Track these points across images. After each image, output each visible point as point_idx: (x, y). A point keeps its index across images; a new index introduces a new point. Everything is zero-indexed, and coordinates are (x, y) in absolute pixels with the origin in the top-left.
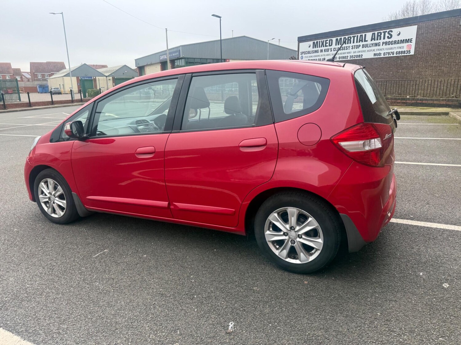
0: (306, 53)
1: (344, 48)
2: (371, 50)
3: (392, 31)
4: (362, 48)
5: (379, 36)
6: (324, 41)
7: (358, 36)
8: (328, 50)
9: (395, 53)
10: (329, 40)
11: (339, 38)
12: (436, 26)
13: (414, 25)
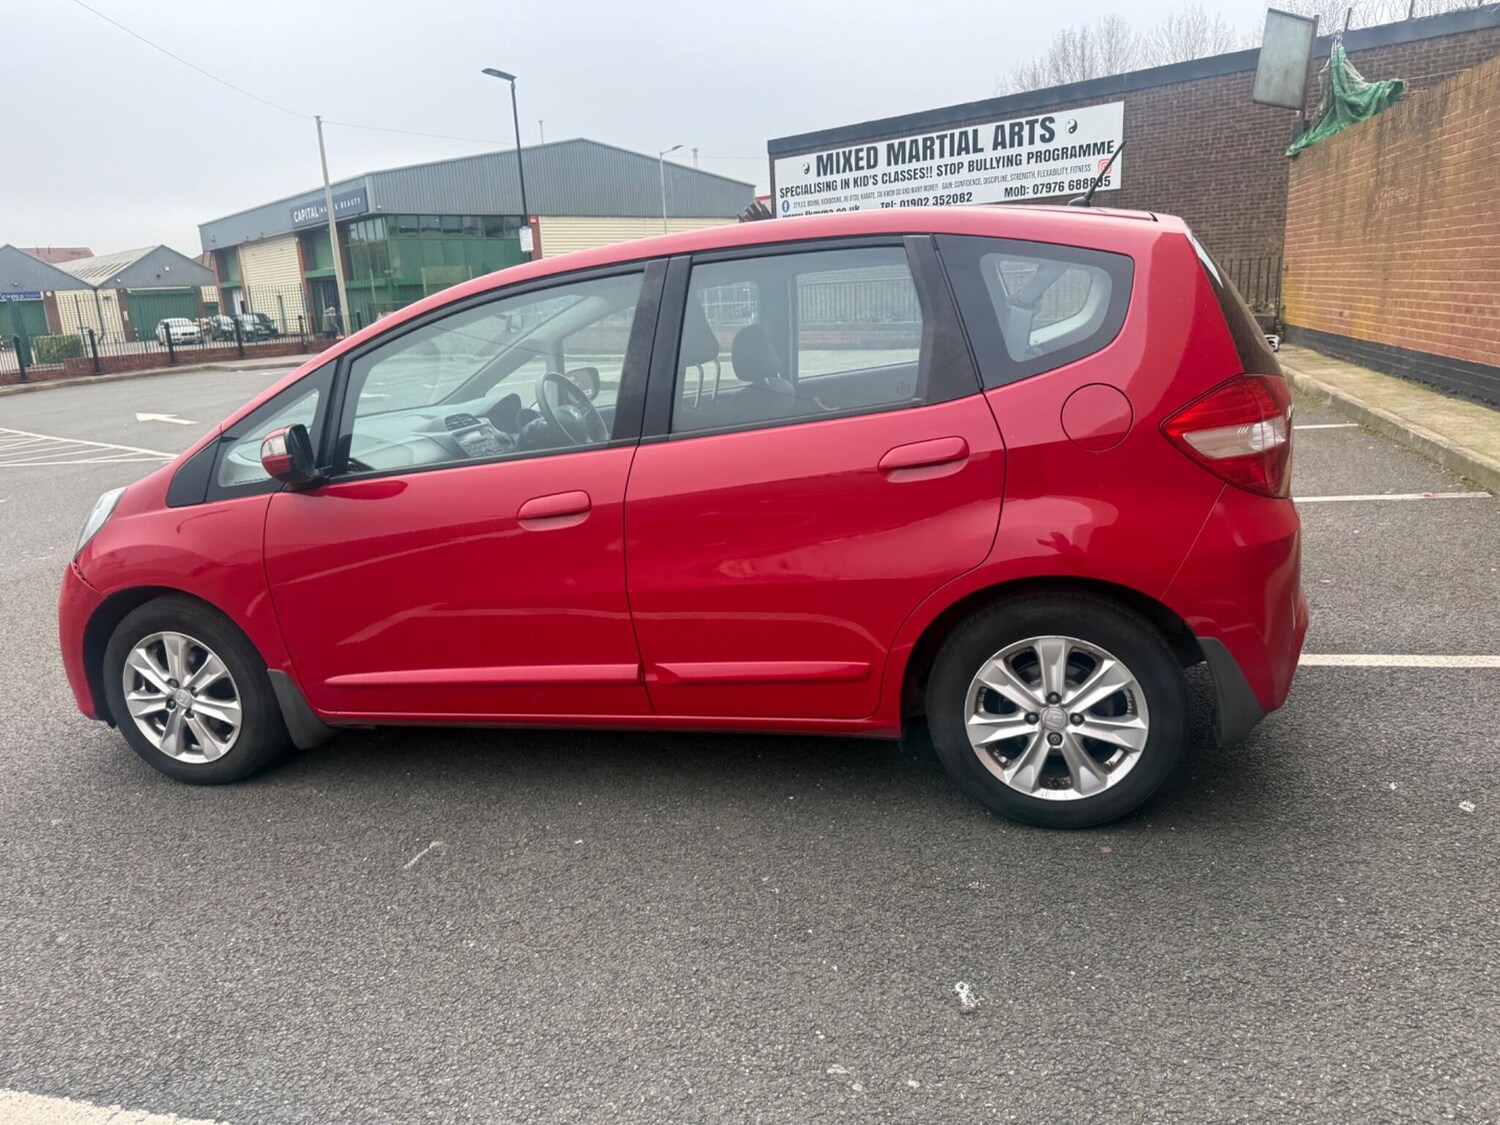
0: (799, 190)
1: (915, 174)
2: (996, 178)
3: (1052, 120)
4: (969, 171)
5: (1016, 136)
6: (850, 152)
7: (952, 135)
8: (864, 181)
9: (1066, 185)
10: (865, 150)
11: (896, 142)
12: (1175, 102)
13: (1114, 101)
